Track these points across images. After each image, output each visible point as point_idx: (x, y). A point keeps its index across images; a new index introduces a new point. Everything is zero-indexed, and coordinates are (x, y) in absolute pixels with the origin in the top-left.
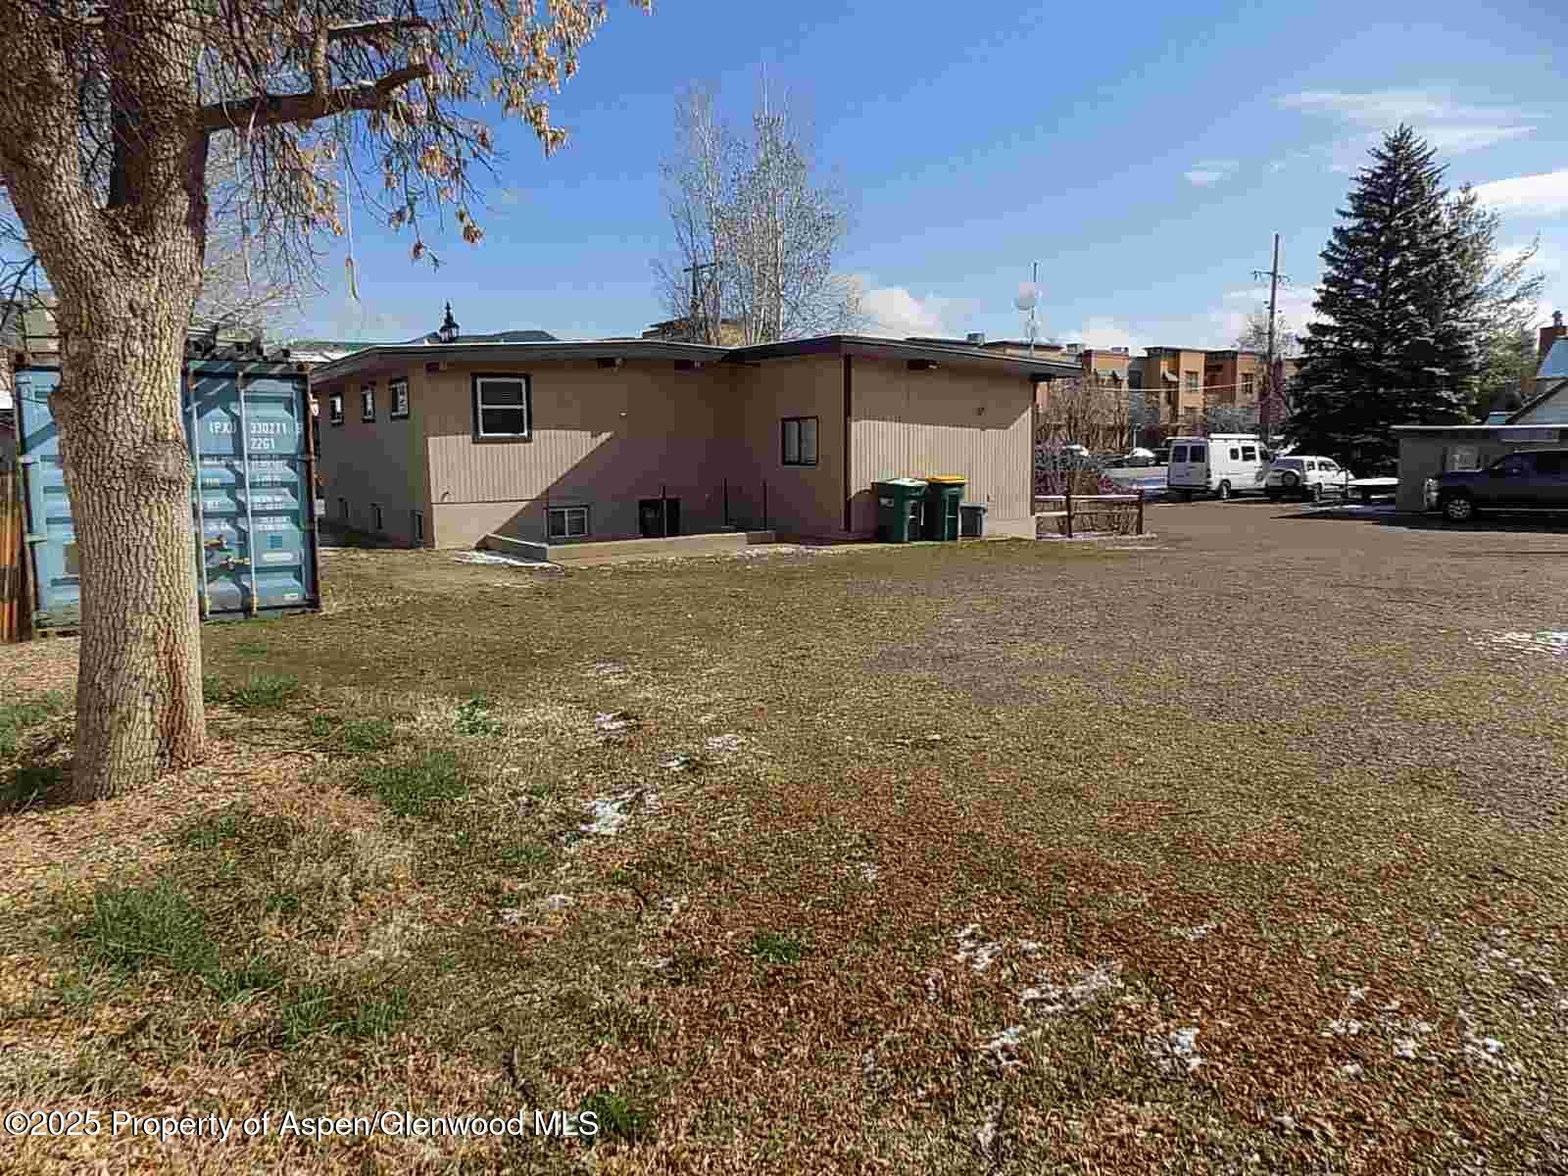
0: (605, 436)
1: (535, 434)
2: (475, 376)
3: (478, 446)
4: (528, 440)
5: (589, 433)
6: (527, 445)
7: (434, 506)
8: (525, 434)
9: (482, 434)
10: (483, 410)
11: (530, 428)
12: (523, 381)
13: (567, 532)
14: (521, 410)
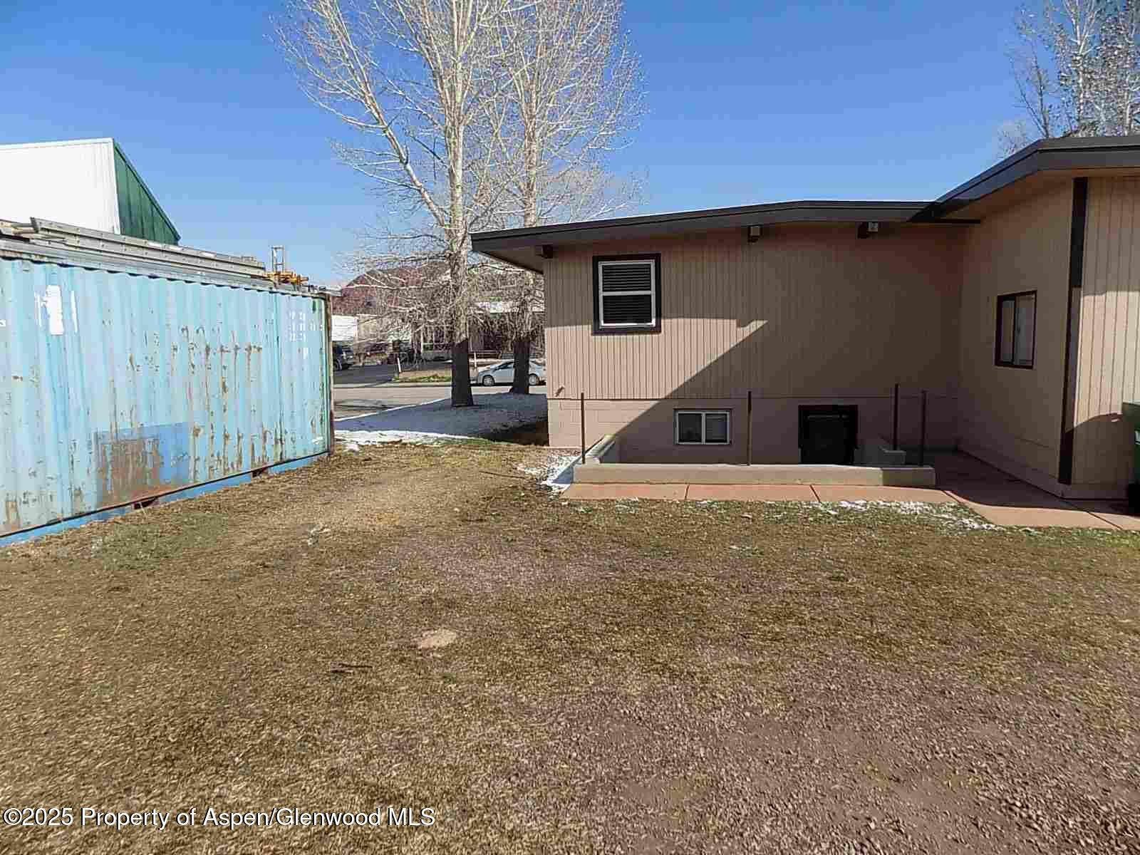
0: (756, 325)
1: (665, 323)
2: (596, 260)
3: (598, 337)
4: (657, 330)
5: (734, 322)
6: (655, 336)
7: (549, 401)
8: (653, 322)
9: (602, 324)
10: (604, 297)
11: (659, 316)
12: (652, 263)
13: (704, 439)
14: (650, 296)
